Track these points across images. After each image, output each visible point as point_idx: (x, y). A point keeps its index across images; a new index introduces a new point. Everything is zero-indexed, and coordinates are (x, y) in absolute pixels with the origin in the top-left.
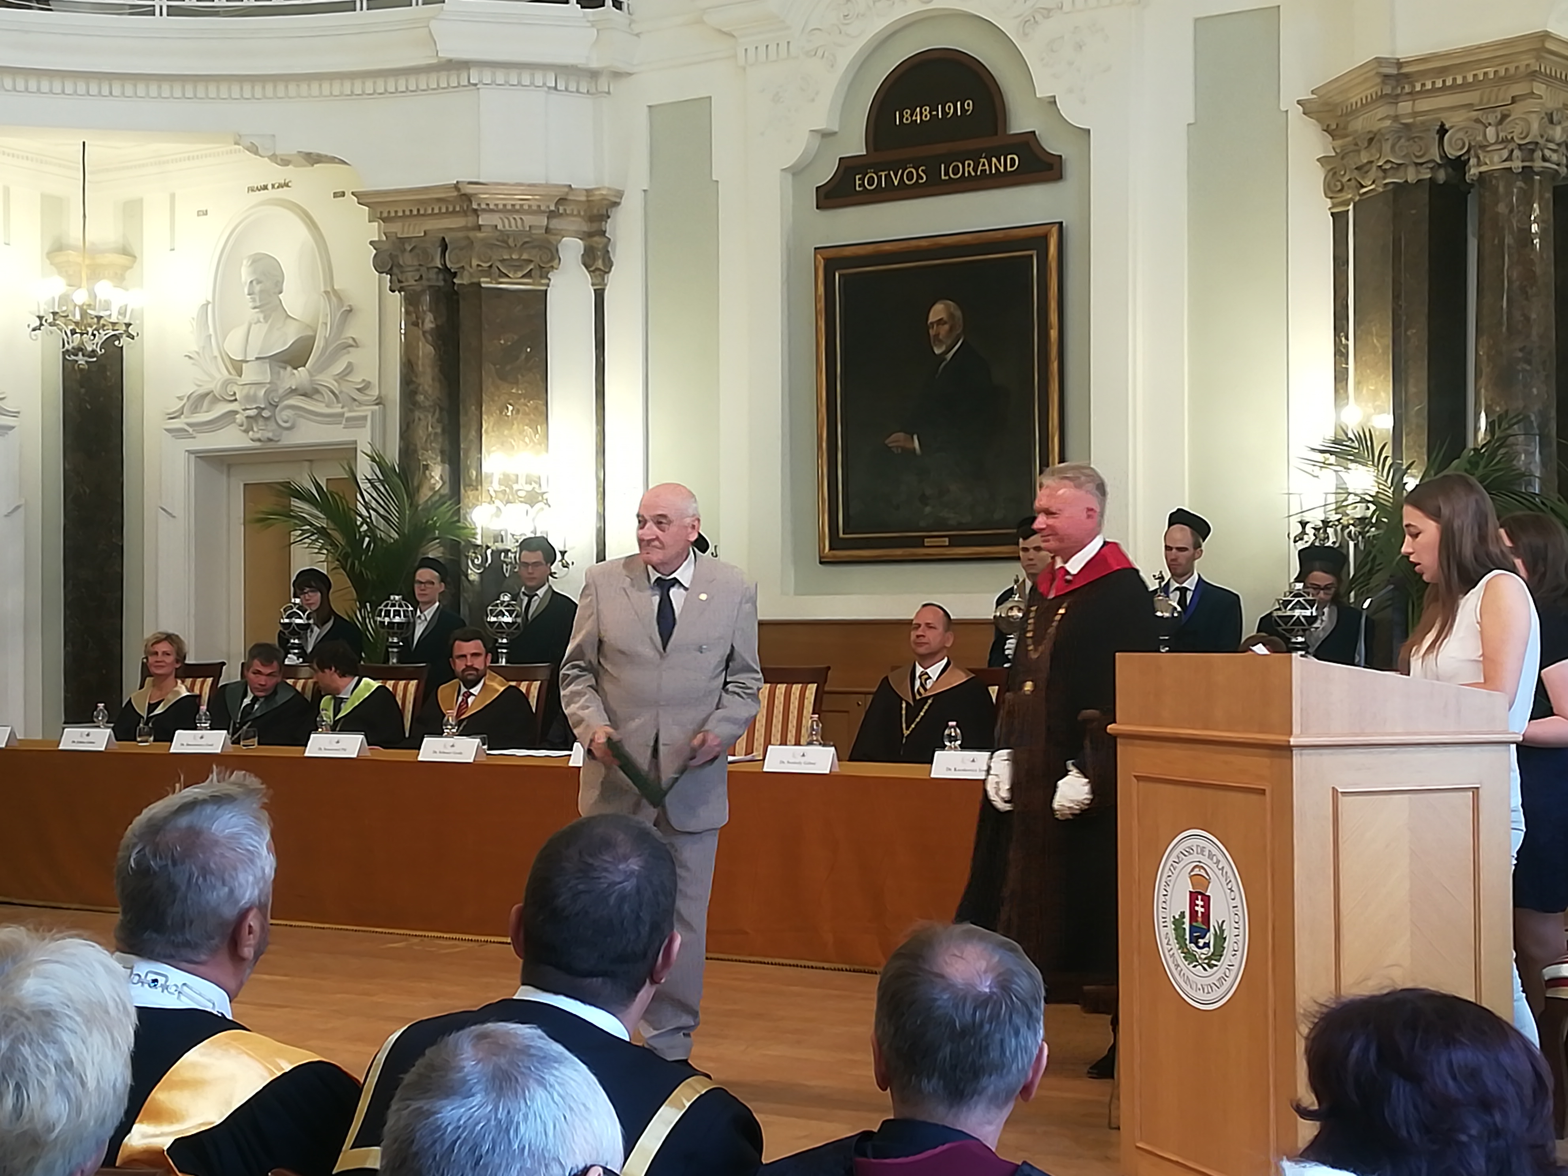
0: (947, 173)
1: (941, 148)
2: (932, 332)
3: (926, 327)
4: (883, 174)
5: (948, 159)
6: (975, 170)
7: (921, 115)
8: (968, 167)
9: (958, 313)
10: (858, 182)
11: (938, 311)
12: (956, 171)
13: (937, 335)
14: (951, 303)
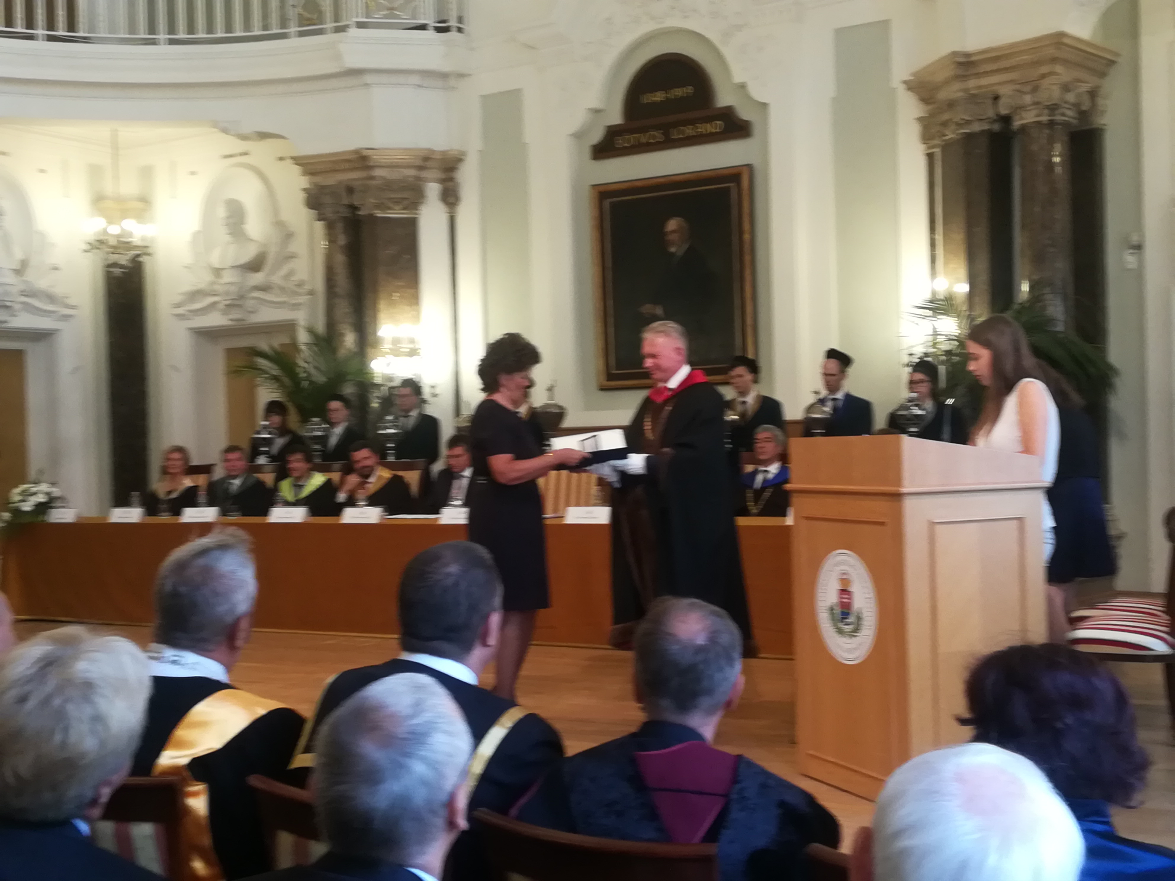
0: (675, 135)
1: (671, 118)
2: (669, 238)
3: (664, 235)
4: (637, 136)
5: (676, 125)
6: (696, 130)
7: (659, 97)
8: (689, 131)
9: (685, 226)
10: (620, 142)
11: (672, 224)
12: (681, 133)
13: (672, 240)
14: (679, 219)
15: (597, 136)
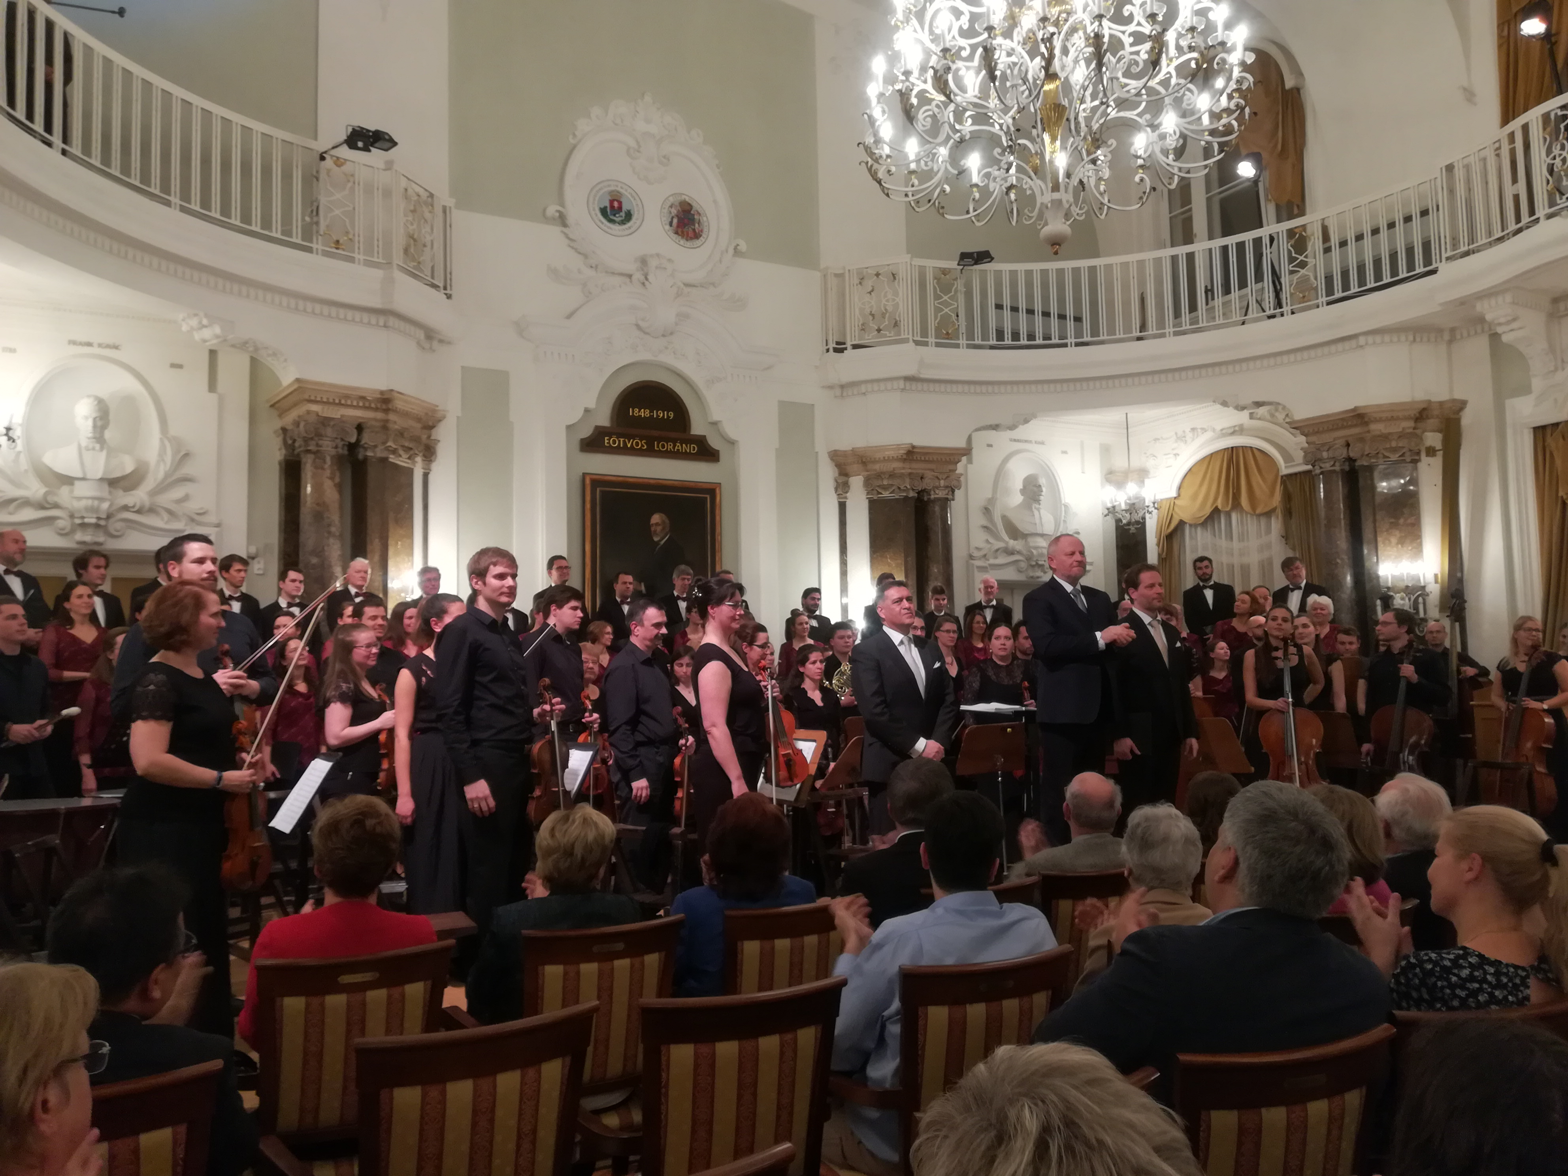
0: (658, 447)
1: (655, 433)
2: (653, 529)
3: (648, 525)
4: (622, 440)
5: (660, 439)
6: (674, 447)
7: (644, 413)
8: (670, 446)
9: (667, 521)
10: (606, 441)
11: (656, 518)
12: (663, 446)
13: (655, 531)
14: (663, 515)
15: (586, 432)
